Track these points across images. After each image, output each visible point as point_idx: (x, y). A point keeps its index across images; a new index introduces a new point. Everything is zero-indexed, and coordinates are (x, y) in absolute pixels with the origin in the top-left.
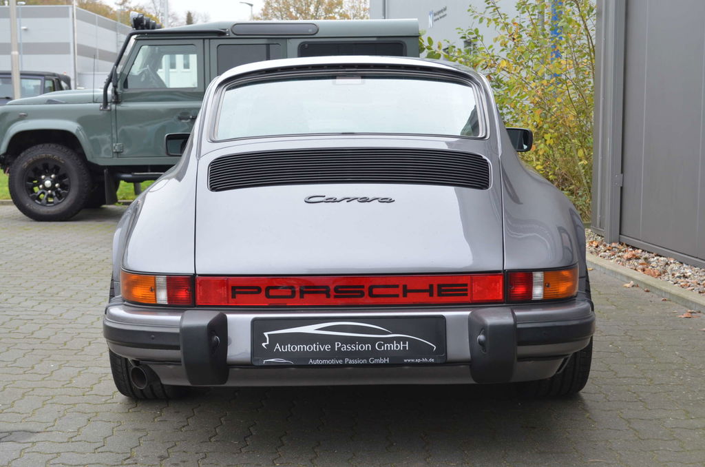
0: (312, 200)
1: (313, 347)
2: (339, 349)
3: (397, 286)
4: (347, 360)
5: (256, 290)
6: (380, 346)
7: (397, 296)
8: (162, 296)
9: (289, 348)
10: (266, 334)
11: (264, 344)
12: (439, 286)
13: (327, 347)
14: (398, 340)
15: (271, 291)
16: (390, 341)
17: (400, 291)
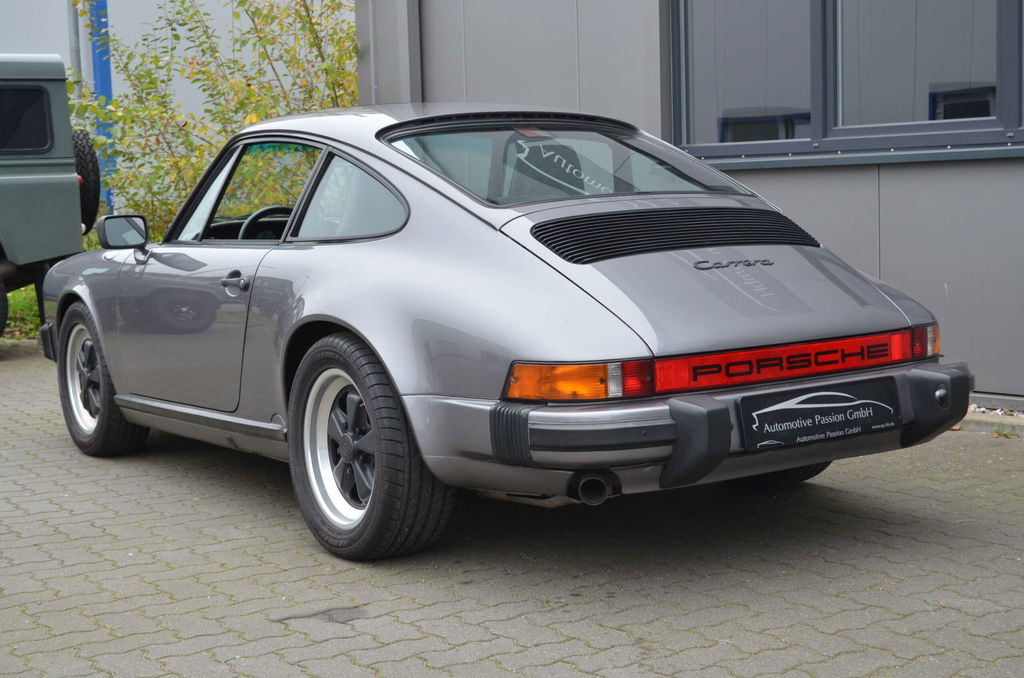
0: (701, 265)
1: (798, 424)
2: (819, 422)
3: (836, 351)
4: (828, 433)
5: (716, 369)
6: (851, 414)
7: (836, 362)
8: (614, 390)
9: (777, 427)
10: (754, 414)
11: (754, 426)
12: (869, 347)
13: (809, 422)
14: (864, 406)
15: (731, 368)
16: (856, 408)
17: (838, 356)
